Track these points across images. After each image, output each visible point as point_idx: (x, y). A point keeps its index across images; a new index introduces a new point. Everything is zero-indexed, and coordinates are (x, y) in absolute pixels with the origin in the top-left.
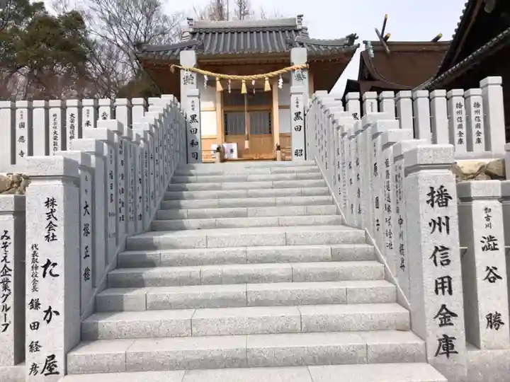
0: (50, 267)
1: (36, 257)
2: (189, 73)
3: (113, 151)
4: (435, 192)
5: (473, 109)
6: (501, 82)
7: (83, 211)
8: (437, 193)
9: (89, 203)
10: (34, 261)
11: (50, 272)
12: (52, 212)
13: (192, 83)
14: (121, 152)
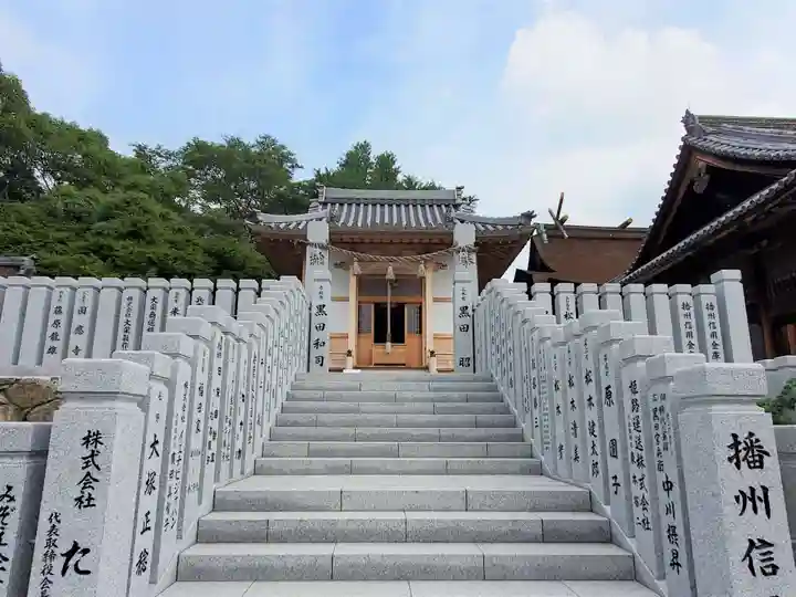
0: (77, 556)
1: (54, 537)
2: (318, 250)
3: (208, 353)
4: (740, 443)
5: (706, 313)
6: (740, 278)
7: (148, 450)
8: (743, 445)
9: (161, 439)
10: (51, 543)
11: (76, 565)
12: (92, 456)
13: (322, 263)
14: (219, 355)
